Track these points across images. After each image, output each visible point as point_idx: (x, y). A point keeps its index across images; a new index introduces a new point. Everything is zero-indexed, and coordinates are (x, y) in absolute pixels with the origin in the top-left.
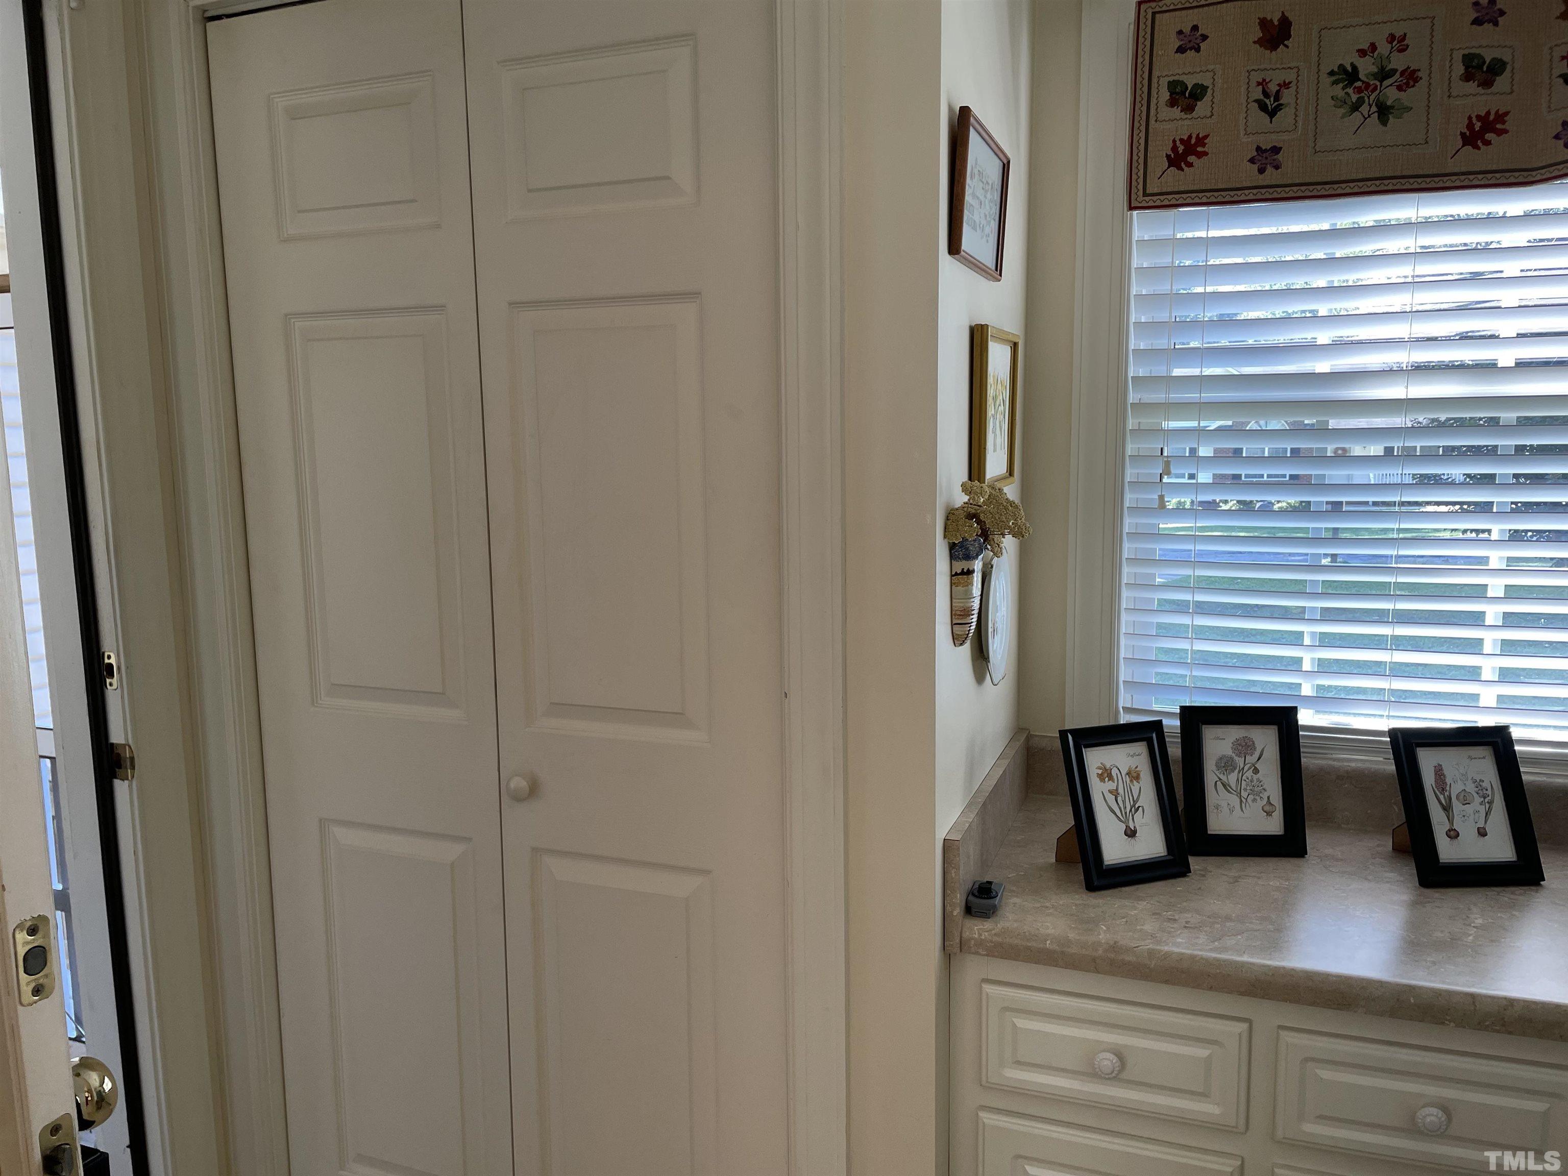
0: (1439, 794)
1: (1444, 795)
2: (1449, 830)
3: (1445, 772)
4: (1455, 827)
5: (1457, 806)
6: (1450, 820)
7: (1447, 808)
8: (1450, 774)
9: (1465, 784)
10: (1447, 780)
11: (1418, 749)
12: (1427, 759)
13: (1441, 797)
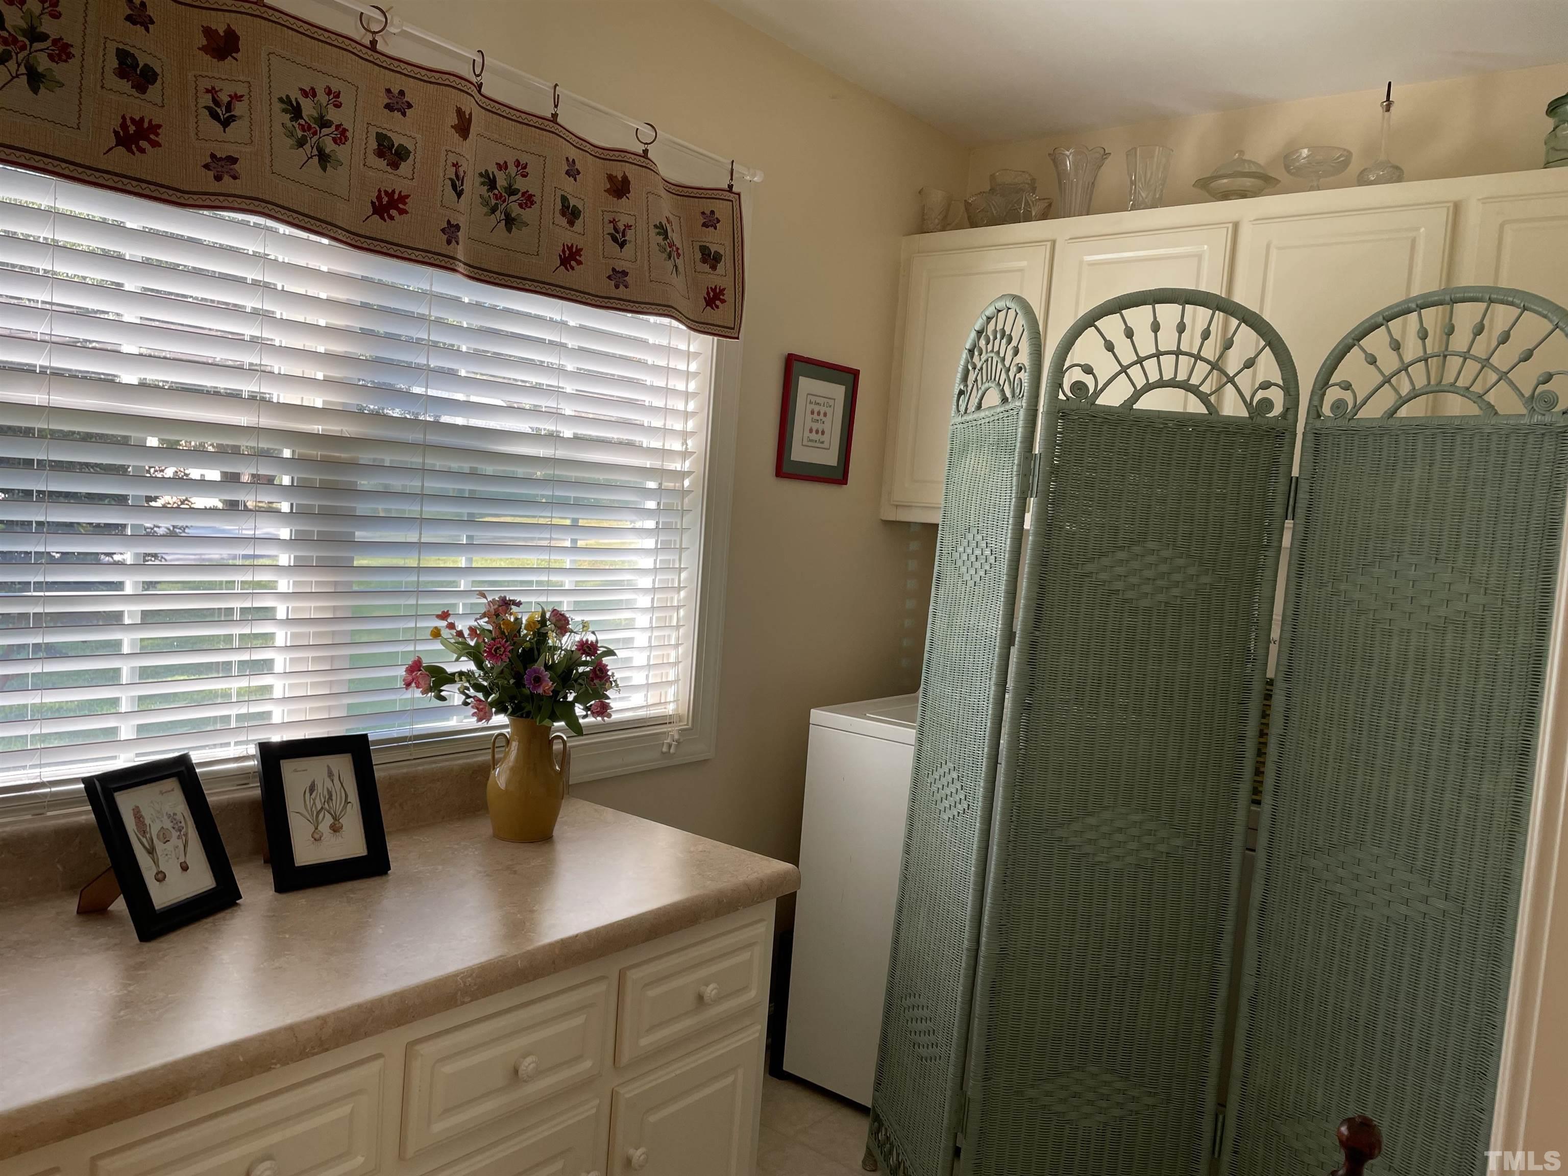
0: (141, 837)
1: (146, 838)
2: (157, 874)
3: (143, 813)
4: (162, 868)
5: (159, 846)
6: (156, 863)
7: (151, 851)
8: (147, 814)
9: (162, 821)
10: (146, 822)
11: (116, 794)
12: (126, 802)
13: (144, 840)
